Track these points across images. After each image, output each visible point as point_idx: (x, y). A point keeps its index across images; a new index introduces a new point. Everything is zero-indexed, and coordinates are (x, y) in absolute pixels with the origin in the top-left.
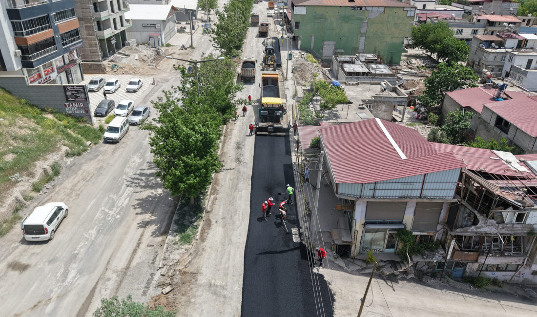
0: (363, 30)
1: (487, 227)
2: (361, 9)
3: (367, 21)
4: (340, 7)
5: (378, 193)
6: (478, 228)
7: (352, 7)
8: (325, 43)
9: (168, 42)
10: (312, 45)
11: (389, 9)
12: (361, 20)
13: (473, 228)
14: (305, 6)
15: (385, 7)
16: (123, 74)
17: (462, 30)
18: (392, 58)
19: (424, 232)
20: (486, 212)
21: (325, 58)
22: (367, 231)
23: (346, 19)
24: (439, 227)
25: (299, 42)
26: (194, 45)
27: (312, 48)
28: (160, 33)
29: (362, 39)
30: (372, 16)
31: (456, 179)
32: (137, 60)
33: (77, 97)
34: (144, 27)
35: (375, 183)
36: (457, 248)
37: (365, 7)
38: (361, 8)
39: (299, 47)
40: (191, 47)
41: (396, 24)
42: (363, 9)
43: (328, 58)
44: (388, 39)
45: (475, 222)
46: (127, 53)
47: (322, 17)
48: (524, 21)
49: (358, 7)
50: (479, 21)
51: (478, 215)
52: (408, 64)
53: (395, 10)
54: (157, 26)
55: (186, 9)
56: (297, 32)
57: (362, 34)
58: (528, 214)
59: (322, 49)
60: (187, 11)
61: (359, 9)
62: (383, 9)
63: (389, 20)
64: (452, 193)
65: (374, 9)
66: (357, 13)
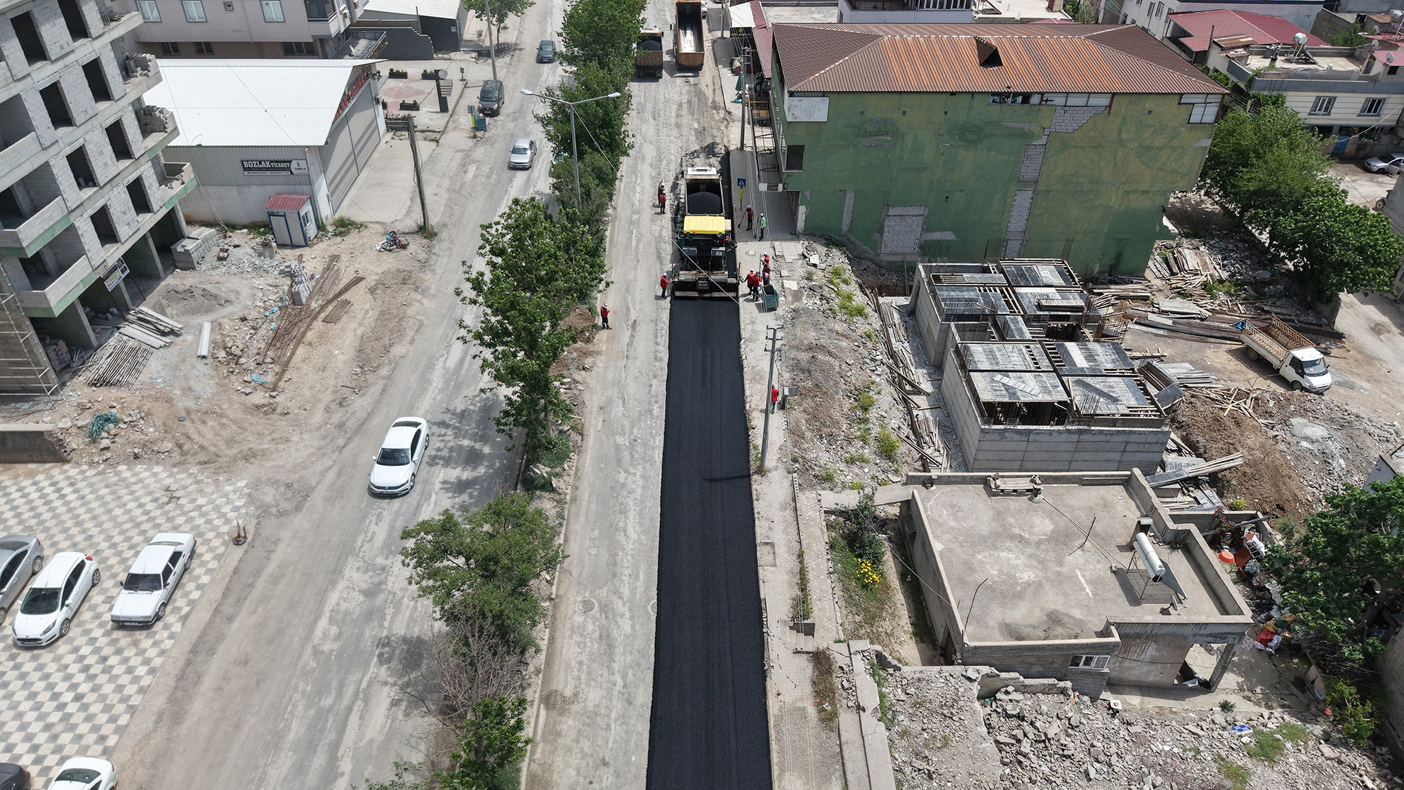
0: (1029, 171)
2: (1026, 101)
3: (1043, 141)
4: (953, 94)
7: (993, 94)
8: (892, 212)
9: (337, 216)
10: (846, 220)
11: (1127, 98)
12: (1026, 136)
14: (824, 94)
15: (1114, 94)
16: (136, 457)
18: (1119, 257)
21: (890, 258)
23: (970, 134)
25: (802, 210)
26: (433, 220)
27: (845, 228)
28: (306, 188)
29: (1023, 199)
30: (1066, 123)
32: (204, 357)
34: (249, 169)
37: (1042, 94)
38: (1026, 97)
39: (801, 224)
40: (425, 231)
41: (1148, 148)
42: (1035, 100)
43: (898, 258)
44: (1113, 200)
46: (169, 322)
47: (885, 128)
49: (1016, 94)
50: (1392, 70)
52: (1173, 274)
53: (1149, 104)
54: (294, 165)
56: (795, 180)
57: (1023, 184)
59: (881, 230)
61: (1020, 99)
62: (1105, 101)
63: (1124, 135)
65: (1072, 101)
66: (1011, 115)
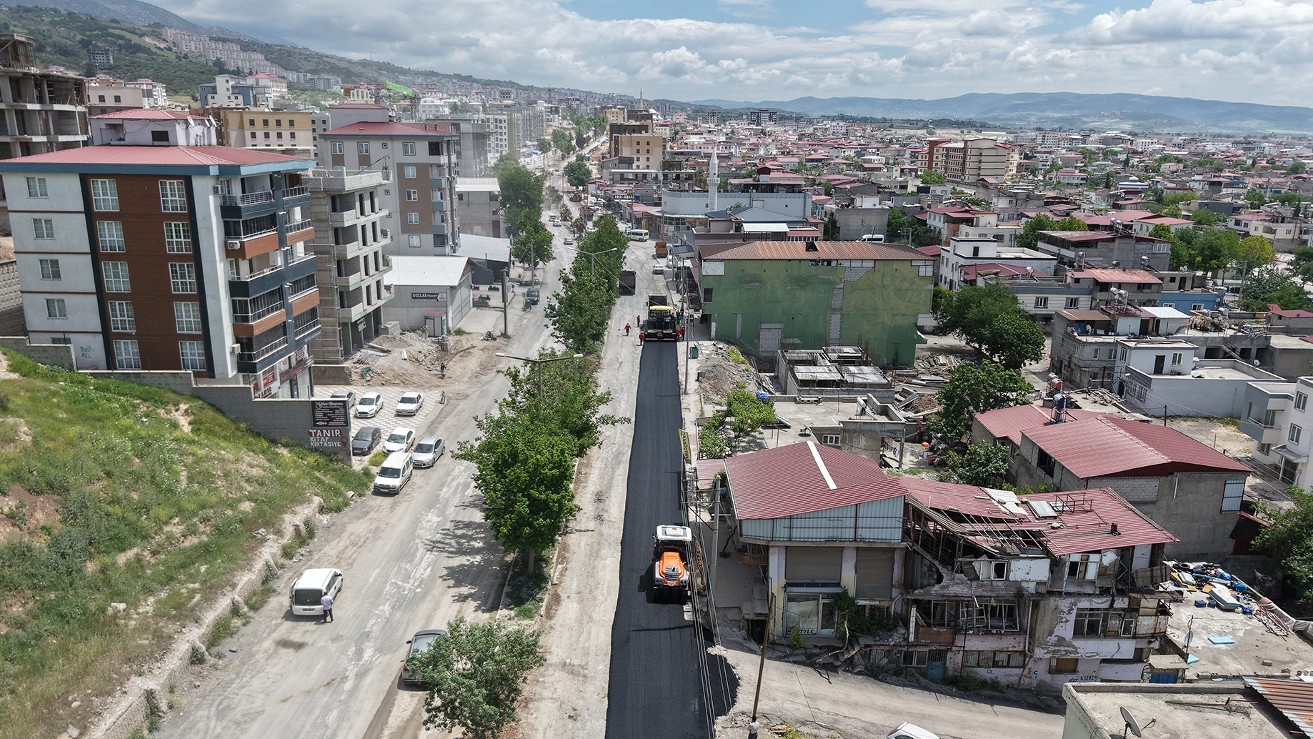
0: (836, 303)
1: (955, 586)
2: (829, 264)
3: (841, 286)
4: (789, 260)
5: (796, 534)
6: (944, 587)
7: (811, 260)
8: (763, 326)
9: (458, 326)
10: (739, 330)
11: (882, 263)
12: (832, 283)
13: (937, 587)
14: (722, 260)
15: (875, 260)
16: (383, 384)
17: (1046, 299)
18: (897, 354)
19: (874, 600)
20: (949, 562)
21: (765, 355)
22: (791, 599)
23: (801, 282)
24: (895, 593)
25: (713, 324)
26: (510, 332)
27: (738, 336)
28: (444, 309)
29: (836, 319)
30: (852, 277)
31: (900, 513)
32: (405, 359)
33: (331, 419)
34: (416, 298)
35: (791, 518)
36: (921, 622)
37: (837, 260)
38: (829, 262)
39: (713, 333)
40: (505, 335)
41: (900, 290)
42: (834, 264)
43: (770, 355)
44: (887, 319)
45: (940, 579)
46: (385, 347)
47: (755, 279)
48: (1173, 280)
49: (823, 261)
50: (1077, 280)
51: (940, 567)
52: (932, 366)
53: (895, 265)
54: (440, 296)
55: (489, 261)
56: (709, 308)
57: (834, 310)
58: (1009, 564)
59: (758, 337)
60: (491, 264)
61: (826, 263)
62: (871, 264)
63: (885, 283)
64: (898, 534)
65: (854, 264)
66: (821, 271)
